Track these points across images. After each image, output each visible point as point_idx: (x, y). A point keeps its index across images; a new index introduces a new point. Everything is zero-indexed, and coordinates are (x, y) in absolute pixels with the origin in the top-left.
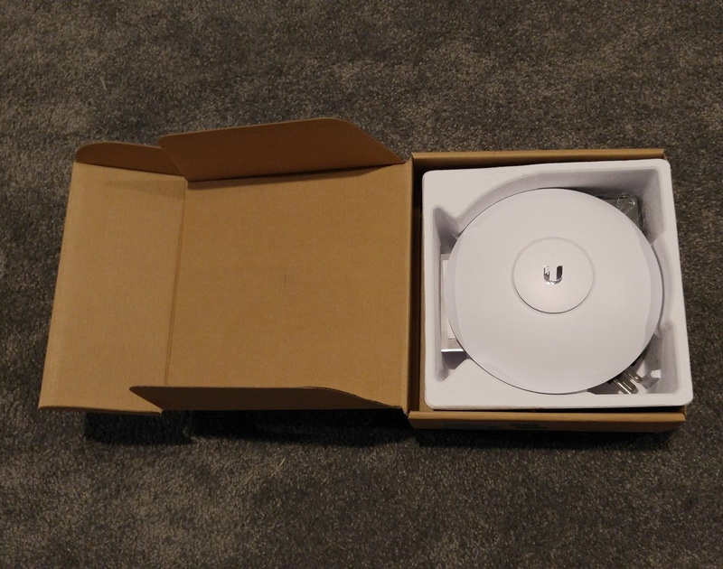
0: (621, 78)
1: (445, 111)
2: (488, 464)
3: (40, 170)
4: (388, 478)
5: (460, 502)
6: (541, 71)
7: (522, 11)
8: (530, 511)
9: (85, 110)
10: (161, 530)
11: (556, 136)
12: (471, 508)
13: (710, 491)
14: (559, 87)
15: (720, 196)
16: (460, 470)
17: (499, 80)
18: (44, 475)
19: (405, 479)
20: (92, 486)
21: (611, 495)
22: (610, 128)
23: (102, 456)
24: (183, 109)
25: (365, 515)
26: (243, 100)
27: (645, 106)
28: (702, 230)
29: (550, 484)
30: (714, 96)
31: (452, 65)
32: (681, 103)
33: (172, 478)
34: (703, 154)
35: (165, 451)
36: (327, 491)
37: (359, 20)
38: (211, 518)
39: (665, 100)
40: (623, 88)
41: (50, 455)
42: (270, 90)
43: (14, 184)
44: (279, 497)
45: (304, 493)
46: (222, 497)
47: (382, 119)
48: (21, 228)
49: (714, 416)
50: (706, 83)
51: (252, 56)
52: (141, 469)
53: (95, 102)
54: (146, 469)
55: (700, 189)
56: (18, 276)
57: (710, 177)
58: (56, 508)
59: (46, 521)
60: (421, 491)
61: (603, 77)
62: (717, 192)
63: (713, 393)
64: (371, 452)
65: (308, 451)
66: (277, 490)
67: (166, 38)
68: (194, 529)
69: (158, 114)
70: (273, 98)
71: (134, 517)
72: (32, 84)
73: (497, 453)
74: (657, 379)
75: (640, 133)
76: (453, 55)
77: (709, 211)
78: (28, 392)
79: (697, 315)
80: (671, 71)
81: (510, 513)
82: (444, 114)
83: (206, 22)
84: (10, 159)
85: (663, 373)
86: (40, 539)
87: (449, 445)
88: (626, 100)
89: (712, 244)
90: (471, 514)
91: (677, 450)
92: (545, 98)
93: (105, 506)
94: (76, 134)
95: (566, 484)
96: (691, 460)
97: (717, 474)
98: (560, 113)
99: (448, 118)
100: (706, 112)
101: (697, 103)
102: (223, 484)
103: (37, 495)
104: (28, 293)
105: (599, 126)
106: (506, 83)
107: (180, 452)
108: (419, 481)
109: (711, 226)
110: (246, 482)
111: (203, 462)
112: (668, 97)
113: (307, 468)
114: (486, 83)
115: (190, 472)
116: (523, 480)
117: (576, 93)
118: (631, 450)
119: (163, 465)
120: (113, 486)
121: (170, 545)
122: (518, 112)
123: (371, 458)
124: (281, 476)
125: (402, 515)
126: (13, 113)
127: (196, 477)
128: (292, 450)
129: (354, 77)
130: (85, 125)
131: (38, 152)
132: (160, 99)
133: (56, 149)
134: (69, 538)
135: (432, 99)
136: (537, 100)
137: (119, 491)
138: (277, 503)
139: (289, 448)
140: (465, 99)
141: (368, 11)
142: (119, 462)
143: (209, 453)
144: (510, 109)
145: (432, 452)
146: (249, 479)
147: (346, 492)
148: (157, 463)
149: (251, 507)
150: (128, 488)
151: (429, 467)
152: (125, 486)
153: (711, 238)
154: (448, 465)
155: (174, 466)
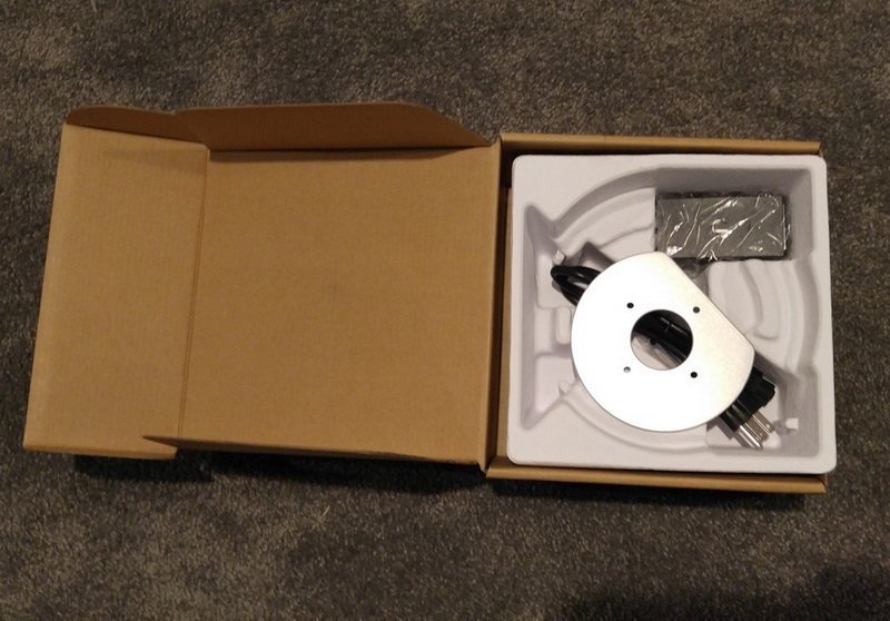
0: (769, 24)
1: (540, 60)
2: (582, 520)
4: (458, 535)
6: (666, 11)
8: (632, 580)
9: (69, 39)
10: (174, 592)
11: (681, 99)
12: (560, 574)
14: (688, 33)
15: (885, 187)
16: (547, 527)
17: (611, 20)
18: (25, 519)
19: (478, 537)
20: (87, 534)
21: (732, 563)
22: (751, 92)
23: (99, 498)
24: (199, 42)
25: (429, 581)
26: (278, 34)
27: (798, 64)
28: (860, 230)
29: (657, 547)
30: (885, 54)
32: (843, 60)
33: (187, 528)
34: (867, 131)
35: (179, 494)
36: (381, 548)
38: (237, 579)
39: (822, 57)
40: (771, 37)
41: (33, 494)
42: (313, 22)
44: (321, 555)
45: (353, 551)
46: (250, 553)
47: (458, 68)
49: (862, 469)
50: (876, 35)
52: (148, 515)
53: (83, 28)
54: (154, 516)
55: (861, 177)
58: (43, 561)
59: (30, 577)
60: (498, 552)
61: (746, 21)
62: (882, 182)
63: (862, 439)
64: (437, 501)
65: (358, 498)
66: (319, 547)
68: (216, 592)
69: (166, 47)
70: (317, 32)
71: (140, 576)
73: (593, 508)
75: (788, 100)
77: (870, 206)
79: (848, 340)
80: (832, 17)
81: (607, 582)
82: (539, 64)
86: (23, 599)
88: (773, 54)
89: (871, 249)
90: (559, 581)
91: (815, 509)
92: (669, 47)
93: (103, 561)
94: (57, 70)
95: (677, 547)
96: (831, 522)
97: (862, 541)
98: (688, 69)
99: (545, 69)
100: (874, 74)
101: (864, 63)
102: (251, 536)
103: (17, 545)
105: (737, 89)
106: (620, 26)
107: (197, 494)
108: (496, 540)
109: (872, 225)
110: (281, 535)
111: (226, 509)
112: (827, 53)
113: (357, 519)
114: (594, 24)
115: (210, 521)
116: (625, 542)
117: (709, 42)
118: (759, 508)
119: (176, 510)
120: (114, 535)
121: (185, 610)
122: (633, 65)
123: (437, 509)
124: (325, 529)
125: (474, 581)
127: (218, 527)
128: (339, 496)
129: (424, 9)
130: (69, 60)
131: (7, 94)
132: (169, 28)
133: (32, 90)
134: (58, 600)
135: (524, 44)
136: (658, 50)
137: (120, 542)
138: (319, 562)
139: (335, 493)
140: (566, 44)
142: (120, 505)
143: (234, 497)
144: (624, 61)
145: (513, 504)
146: (285, 531)
147: (405, 552)
148: (168, 509)
149: (286, 566)
150: (132, 540)
151: (509, 522)
152: (128, 536)
153: (871, 242)
154: (532, 520)
155: (190, 513)
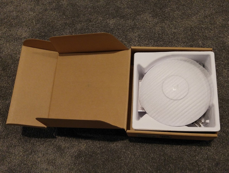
0: (198, 27)
1: (142, 35)
2: (152, 149)
3: (12, 49)
4: (119, 152)
5: (142, 161)
6: (173, 24)
7: (167, 5)
8: (165, 165)
9: (28, 30)
10: (44, 166)
11: (177, 44)
12: (146, 163)
13: (224, 161)
14: (179, 29)
16: (142, 150)
17: (159, 26)
18: (8, 146)
19: (124, 153)
20: (23, 151)
21: (192, 161)
22: (194, 42)
23: (27, 141)
24: (59, 31)
25: (111, 164)
26: (78, 29)
27: (206, 36)
28: (223, 76)
29: (172, 156)
30: (228, 34)
31: (145, 21)
32: (217, 35)
33: (49, 149)
34: (224, 52)
35: (47, 140)
36: (99, 155)
37: (116, 6)
38: (61, 163)
39: (212, 34)
40: (199, 30)
41: (10, 140)
42: (87, 27)
43: (4, 53)
44: (83, 157)
45: (91, 156)
46: (65, 156)
47: (122, 37)
48: (5, 67)
49: (226, 136)
50: (225, 29)
51: (82, 16)
52: (39, 146)
53: (31, 28)
54: (41, 146)
55: (223, 63)
56: (4, 82)
57: (226, 59)
58: (11, 157)
59: (7, 162)
60: (130, 157)
61: (193, 26)
62: (228, 64)
63: (225, 128)
64: (114, 143)
65: (93, 142)
66: (83, 155)
67: (55, 9)
68: (55, 166)
69: (51, 33)
70: (88, 29)
71: (36, 161)
72: (12, 22)
73: (155, 145)
74: (208, 123)
75: (204, 44)
76: (145, 18)
77: (225, 70)
78: (4, 119)
79: (221, 103)
80: (214, 25)
81: (158, 165)
83: (68, 5)
84: (3, 45)
85: (210, 121)
86: (5, 167)
87: (139, 142)
88: (200, 34)
89: (226, 80)
90: (145, 165)
91: (213, 147)
92: (174, 32)
93: (27, 158)
94: (25, 38)
95: (177, 156)
96: (218, 150)
97: (226, 155)
98: (178, 37)
99: (143, 37)
100: (225, 38)
101: (222, 36)
102: (65, 152)
103: (5, 153)
104: (6, 87)
105: (191, 42)
106: (162, 27)
107: (52, 141)
108: (129, 153)
109: (226, 75)
110: (73, 152)
111: (59, 144)
113: (93, 147)
114: (155, 27)
115: (55, 147)
116: (163, 155)
117: (184, 31)
118: (198, 146)
119: (46, 145)
120: (30, 151)
121: (47, 171)
122: (165, 36)
123: (114, 145)
124: (84, 150)
125: (123, 164)
126: (5, 30)
127: (57, 149)
128: (88, 141)
129: (114, 24)
130: (28, 35)
131: (12, 43)
132: (52, 28)
133: (18, 42)
134: (14, 168)
135: (138, 31)
136: (171, 33)
137: (32, 153)
138: (82, 159)
139: (87, 141)
140: (148, 32)
141: (119, 3)
142: (32, 143)
143: (61, 141)
144: (163, 35)
145: (133, 144)
146: (74, 150)
147: (105, 156)
148: (44, 144)
149: (74, 160)
150: (35, 152)
151: (132, 149)
152: (34, 151)
153: (226, 78)
154: (138, 149)
155: (50, 145)
